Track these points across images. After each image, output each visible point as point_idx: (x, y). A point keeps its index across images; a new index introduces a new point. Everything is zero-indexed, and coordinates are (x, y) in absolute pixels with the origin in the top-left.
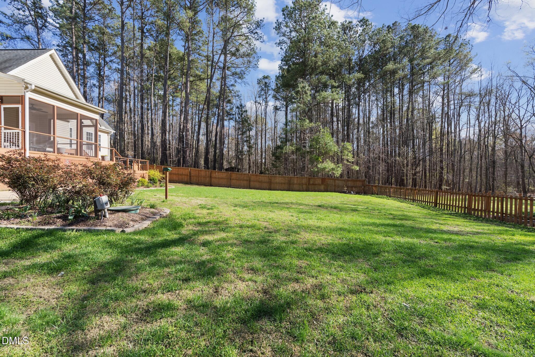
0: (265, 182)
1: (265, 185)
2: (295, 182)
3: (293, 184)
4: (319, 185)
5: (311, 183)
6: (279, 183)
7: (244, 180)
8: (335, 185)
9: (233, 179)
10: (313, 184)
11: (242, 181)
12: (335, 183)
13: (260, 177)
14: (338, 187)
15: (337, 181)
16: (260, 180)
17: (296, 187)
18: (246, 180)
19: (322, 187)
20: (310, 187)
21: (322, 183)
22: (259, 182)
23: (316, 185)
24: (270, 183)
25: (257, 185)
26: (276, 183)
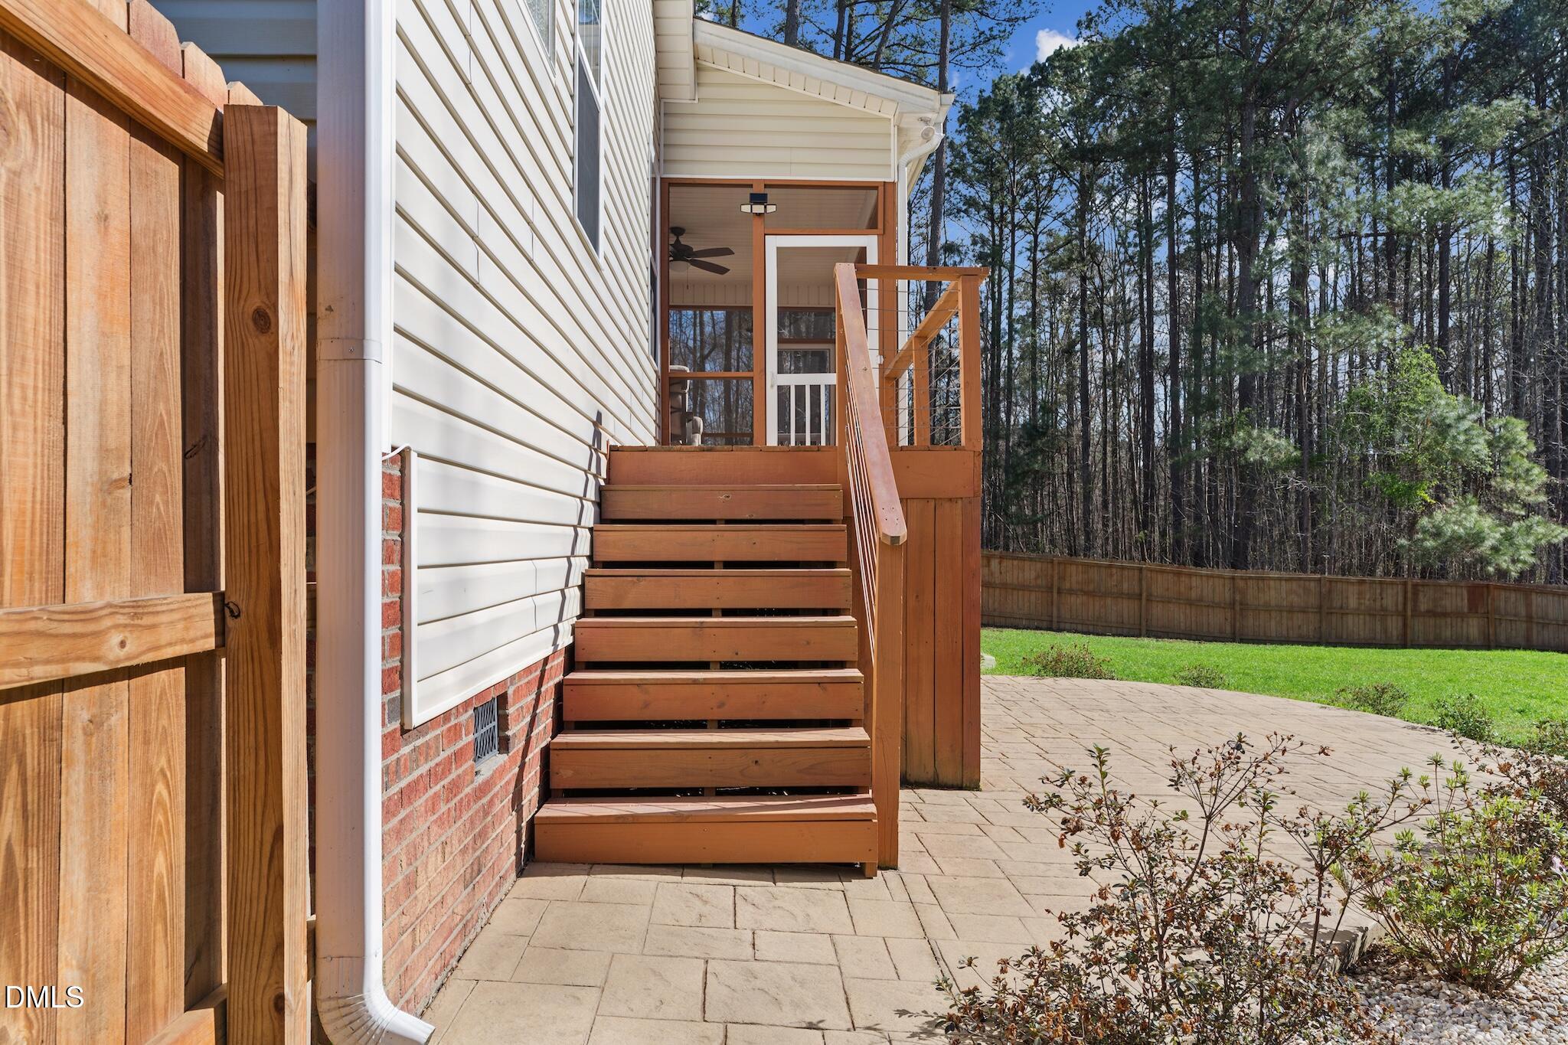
0: (1213, 605)
1: (1217, 619)
2: (1353, 603)
3: (1343, 612)
4: (1459, 615)
5: (1423, 607)
6: (1280, 609)
7: (1121, 595)
8: (1529, 618)
9: (1071, 592)
10: (1432, 613)
11: (1109, 601)
12: (1528, 605)
13: (1195, 581)
14: (1544, 625)
15: (1537, 600)
16: (1194, 595)
17: (1355, 625)
18: (1130, 596)
19: (1473, 628)
20: (1418, 626)
21: (1473, 608)
22: (1190, 603)
23: (1445, 615)
24: (1238, 606)
25: (1179, 615)
26: (1267, 608)
